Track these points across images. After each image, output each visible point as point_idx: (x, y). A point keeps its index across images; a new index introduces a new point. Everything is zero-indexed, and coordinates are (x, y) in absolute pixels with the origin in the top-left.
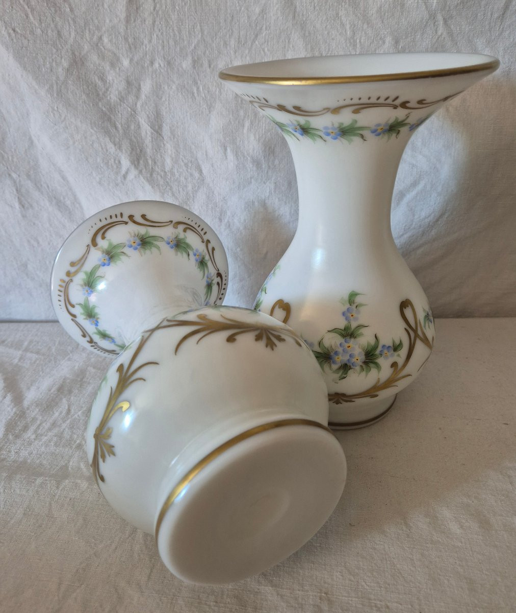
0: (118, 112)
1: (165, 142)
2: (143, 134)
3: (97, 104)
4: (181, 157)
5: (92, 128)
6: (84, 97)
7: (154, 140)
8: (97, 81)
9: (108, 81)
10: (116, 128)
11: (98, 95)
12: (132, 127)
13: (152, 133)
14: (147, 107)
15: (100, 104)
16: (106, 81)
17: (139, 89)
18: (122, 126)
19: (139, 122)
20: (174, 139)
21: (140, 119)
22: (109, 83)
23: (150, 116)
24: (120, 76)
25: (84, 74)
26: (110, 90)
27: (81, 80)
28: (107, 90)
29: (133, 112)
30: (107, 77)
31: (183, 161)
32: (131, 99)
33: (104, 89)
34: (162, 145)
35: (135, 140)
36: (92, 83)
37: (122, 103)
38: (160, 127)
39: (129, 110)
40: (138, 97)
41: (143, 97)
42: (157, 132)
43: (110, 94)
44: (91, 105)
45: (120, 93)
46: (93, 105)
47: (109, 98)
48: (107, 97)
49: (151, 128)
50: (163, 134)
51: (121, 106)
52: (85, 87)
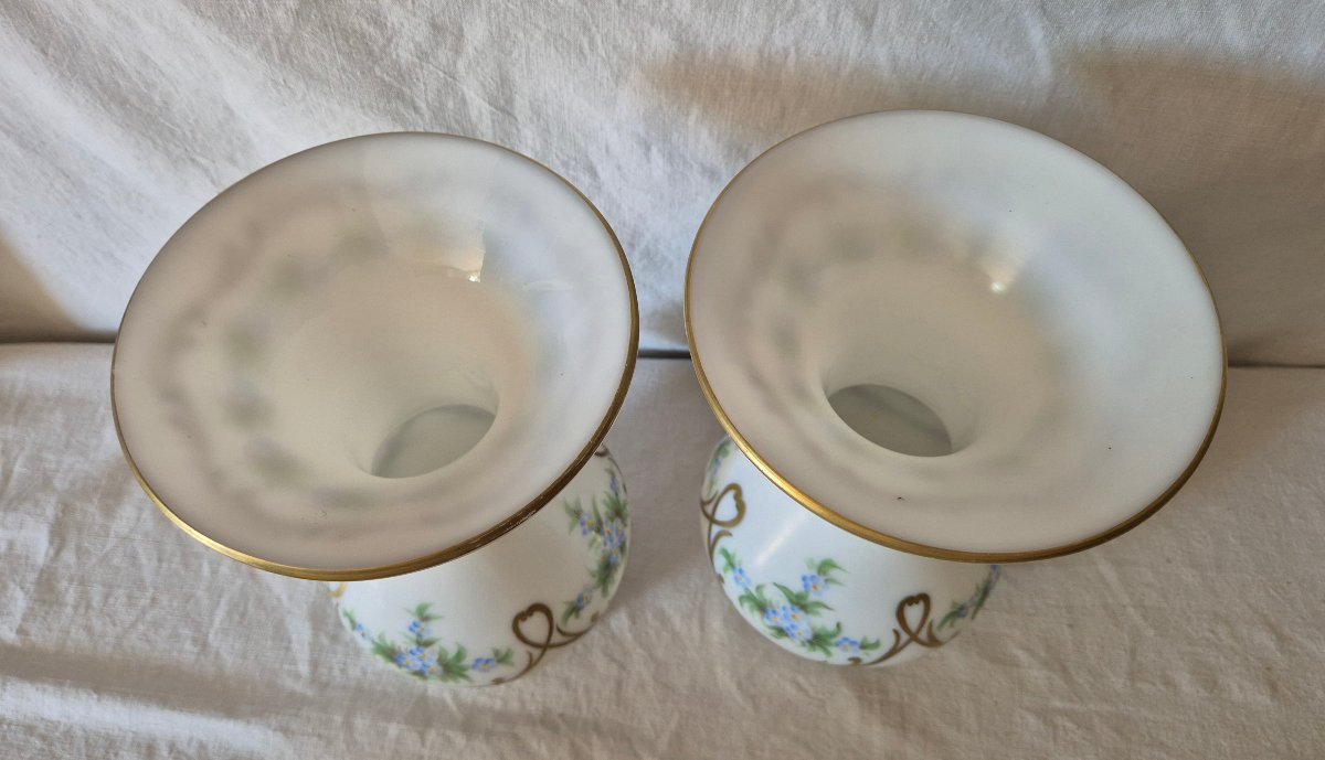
0: (418, 79)
1: (520, 127)
2: (474, 114)
3: (371, 70)
4: (554, 150)
5: (365, 114)
6: (340, 59)
7: (496, 124)
8: (365, 25)
9: (389, 25)
10: (416, 109)
11: (371, 53)
12: (450, 105)
13: (492, 114)
14: (479, 69)
15: (377, 70)
16: (385, 24)
17: (460, 36)
18: (428, 103)
19: (463, 94)
20: (539, 120)
21: (465, 89)
22: (393, 28)
23: (487, 84)
24: (415, 15)
25: (334, 15)
26: (394, 40)
27: (330, 29)
28: (390, 41)
29: (450, 80)
30: (386, 18)
31: (557, 157)
32: (444, 55)
33: (381, 41)
34: (515, 131)
35: (456, 127)
36: (355, 31)
37: (424, 64)
38: (510, 101)
39: (442, 75)
40: (457, 51)
41: (470, 50)
42: (503, 110)
43: (396, 49)
44: (359, 74)
45: (418, 45)
46: (362, 73)
47: (394, 56)
48: (391, 54)
49: (490, 104)
50: (516, 112)
51: (422, 68)
52: (340, 42)
